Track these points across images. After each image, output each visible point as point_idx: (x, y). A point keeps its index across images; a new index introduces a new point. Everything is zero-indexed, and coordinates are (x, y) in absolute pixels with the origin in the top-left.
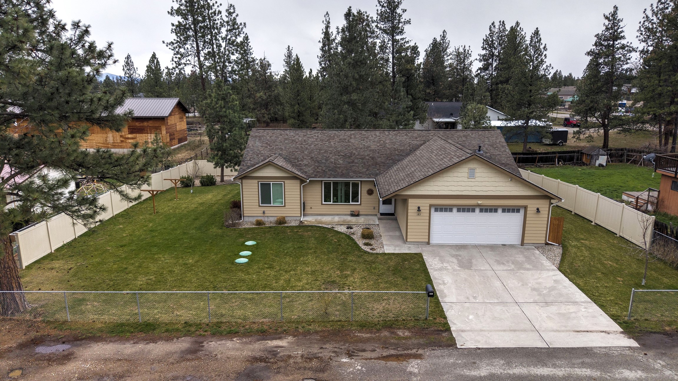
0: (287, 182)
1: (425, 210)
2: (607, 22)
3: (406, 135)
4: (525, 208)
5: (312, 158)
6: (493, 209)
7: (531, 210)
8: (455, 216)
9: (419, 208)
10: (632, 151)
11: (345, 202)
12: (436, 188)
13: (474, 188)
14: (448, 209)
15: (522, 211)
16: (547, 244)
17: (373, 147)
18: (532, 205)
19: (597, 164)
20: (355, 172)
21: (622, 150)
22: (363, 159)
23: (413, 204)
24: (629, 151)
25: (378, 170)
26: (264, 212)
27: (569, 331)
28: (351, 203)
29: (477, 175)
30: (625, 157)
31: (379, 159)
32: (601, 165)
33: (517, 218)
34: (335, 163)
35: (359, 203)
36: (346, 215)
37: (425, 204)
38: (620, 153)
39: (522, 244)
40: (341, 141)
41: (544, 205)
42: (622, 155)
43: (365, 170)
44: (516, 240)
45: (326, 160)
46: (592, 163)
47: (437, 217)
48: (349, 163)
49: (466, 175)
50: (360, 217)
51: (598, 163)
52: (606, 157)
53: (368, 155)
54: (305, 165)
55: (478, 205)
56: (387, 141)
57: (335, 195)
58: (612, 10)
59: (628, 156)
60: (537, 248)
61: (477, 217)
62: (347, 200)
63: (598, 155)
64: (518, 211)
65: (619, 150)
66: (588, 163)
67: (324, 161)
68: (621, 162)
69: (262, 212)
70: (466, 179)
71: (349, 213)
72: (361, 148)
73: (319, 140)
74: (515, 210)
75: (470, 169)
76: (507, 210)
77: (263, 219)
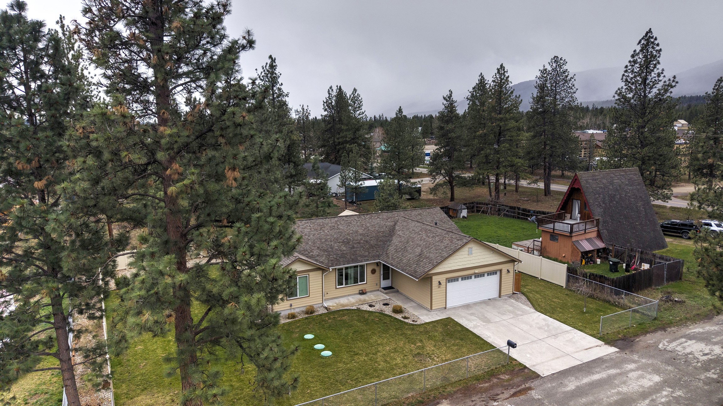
0: (311, 273)
1: (443, 283)
2: (445, 102)
3: (378, 217)
4: (501, 271)
5: (318, 248)
6: (481, 275)
7: (505, 271)
8: (461, 284)
9: (439, 282)
10: (480, 204)
11: (354, 283)
12: (450, 265)
13: (472, 262)
14: (455, 279)
15: (498, 273)
16: (514, 293)
17: (361, 231)
18: (504, 267)
19: (461, 217)
20: (360, 256)
21: (473, 203)
22: (359, 243)
23: (435, 279)
24: (477, 203)
25: (377, 251)
26: (291, 305)
27: (582, 350)
28: (359, 283)
29: (473, 252)
30: (475, 209)
31: (372, 242)
32: (464, 217)
33: (495, 279)
34: (341, 251)
35: (365, 282)
36: (355, 294)
37: (442, 278)
38: (472, 205)
39: (500, 296)
40: (332, 228)
41: (509, 266)
42: (473, 207)
43: (367, 253)
44: (495, 294)
45: (332, 248)
46: (458, 216)
47: (451, 286)
48: (351, 248)
49: (467, 253)
50: (368, 294)
51: (462, 215)
52: (466, 210)
53: (361, 239)
54: (318, 256)
55: (475, 273)
56: (368, 225)
57: (346, 279)
58: (448, 93)
59: (477, 207)
60: (510, 297)
61: (474, 282)
62: (356, 281)
63: (461, 209)
64: (496, 273)
65: (471, 203)
66: (455, 216)
67: (330, 250)
68: (473, 212)
69: (289, 305)
70: (467, 256)
71: (358, 292)
72: (352, 234)
73: (313, 230)
74: (494, 273)
75: (469, 248)
76: (490, 273)
77: (293, 311)
